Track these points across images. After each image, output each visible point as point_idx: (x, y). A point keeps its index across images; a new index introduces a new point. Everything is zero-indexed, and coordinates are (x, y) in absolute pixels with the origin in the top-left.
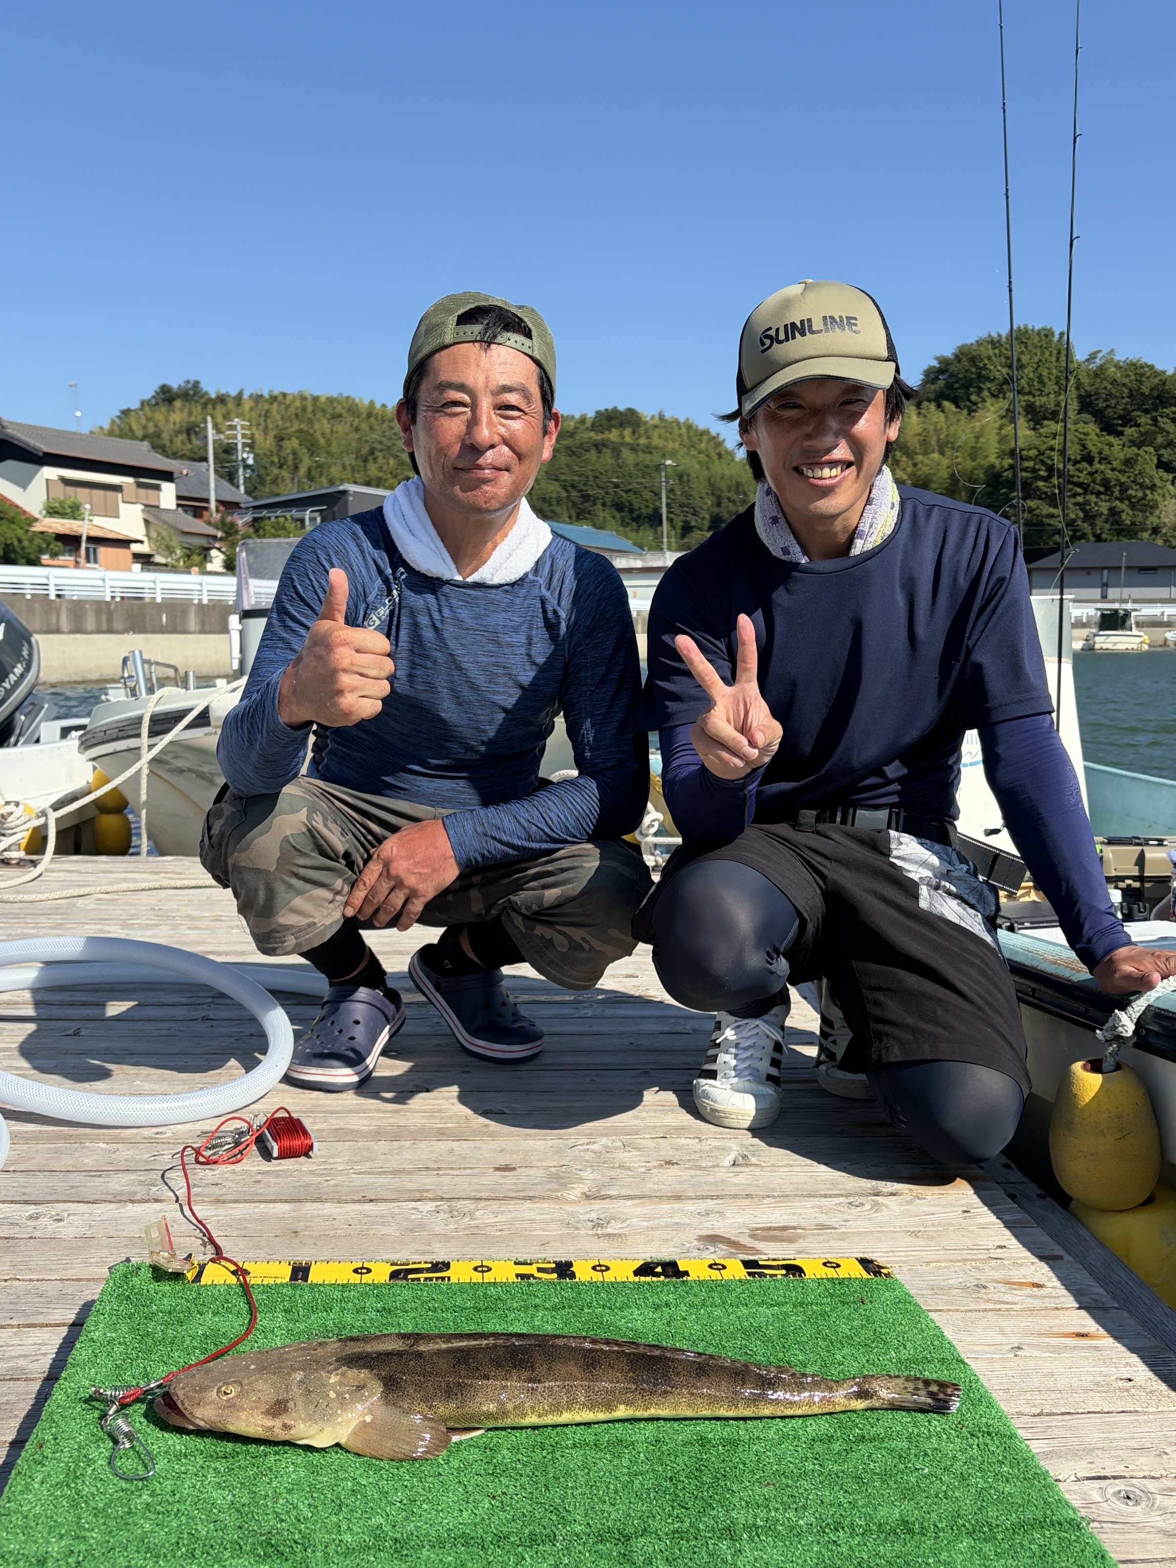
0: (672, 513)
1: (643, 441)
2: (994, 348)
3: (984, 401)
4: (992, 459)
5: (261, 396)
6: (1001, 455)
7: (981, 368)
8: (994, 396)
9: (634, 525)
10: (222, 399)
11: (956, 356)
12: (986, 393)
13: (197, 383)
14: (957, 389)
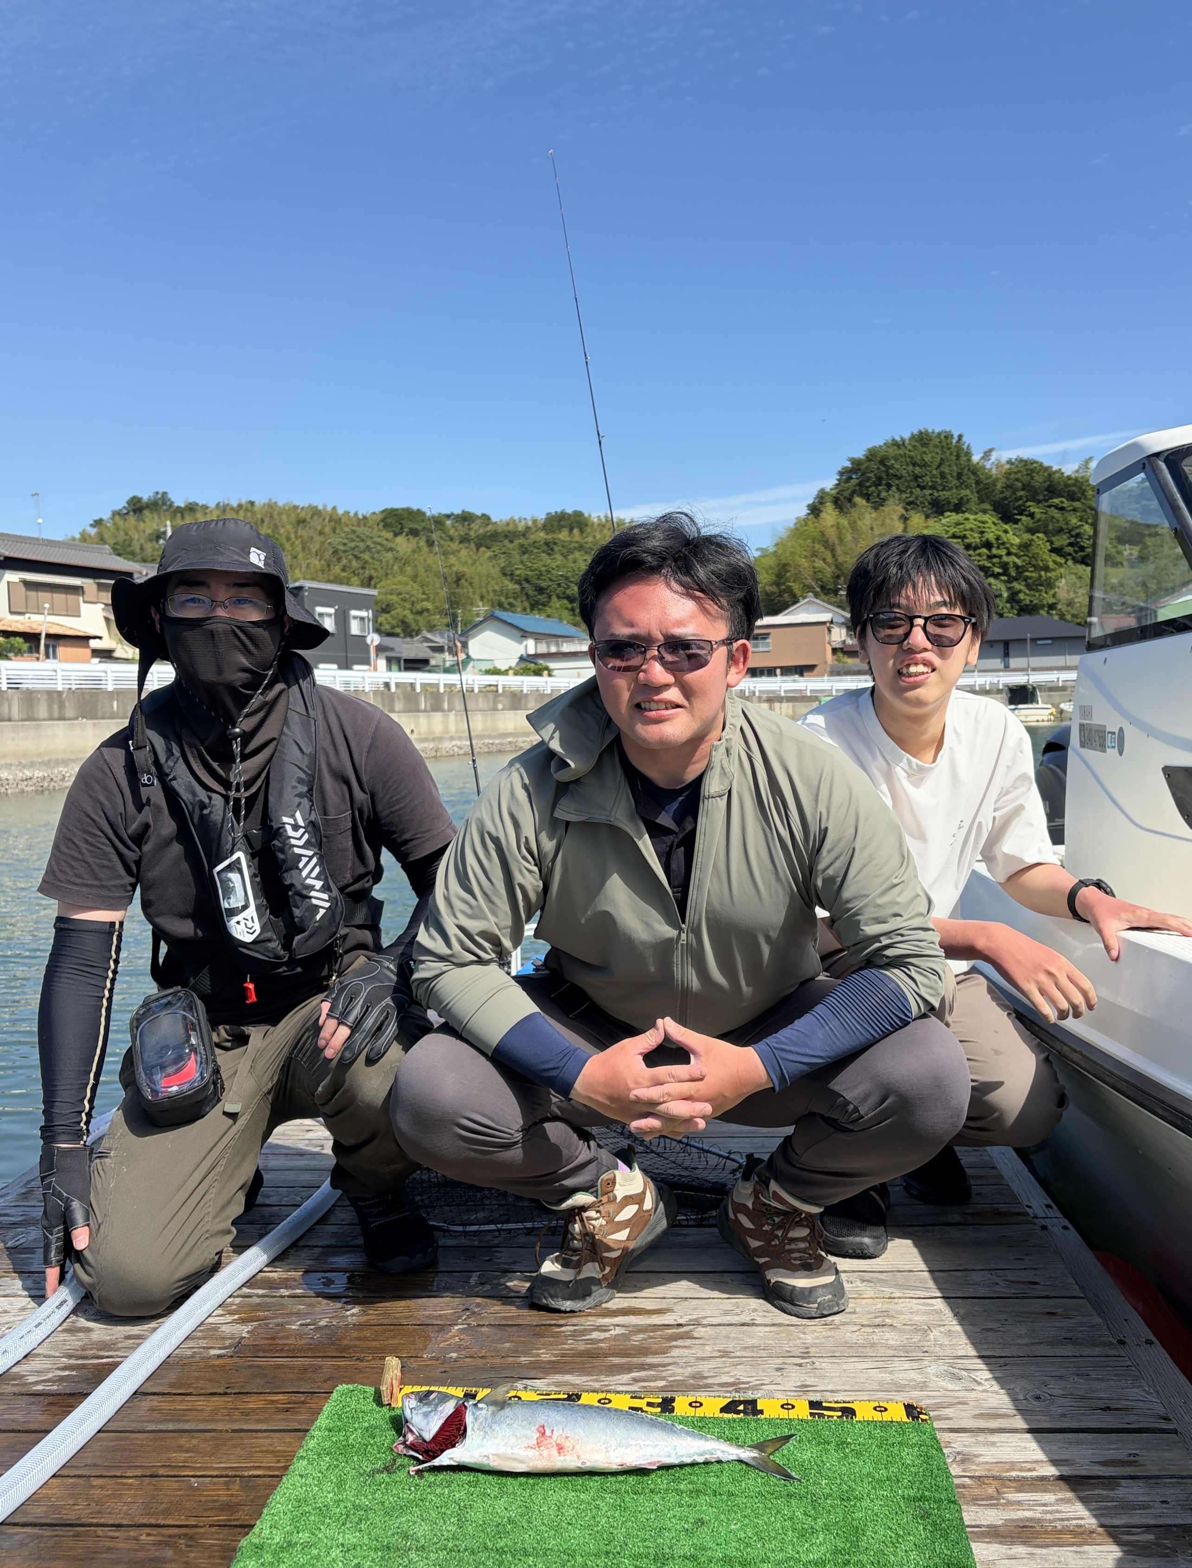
1: (590, 539)
2: (899, 449)
3: (892, 496)
5: (228, 505)
7: (889, 468)
8: (901, 491)
10: (190, 508)
11: (868, 457)
14: (868, 487)
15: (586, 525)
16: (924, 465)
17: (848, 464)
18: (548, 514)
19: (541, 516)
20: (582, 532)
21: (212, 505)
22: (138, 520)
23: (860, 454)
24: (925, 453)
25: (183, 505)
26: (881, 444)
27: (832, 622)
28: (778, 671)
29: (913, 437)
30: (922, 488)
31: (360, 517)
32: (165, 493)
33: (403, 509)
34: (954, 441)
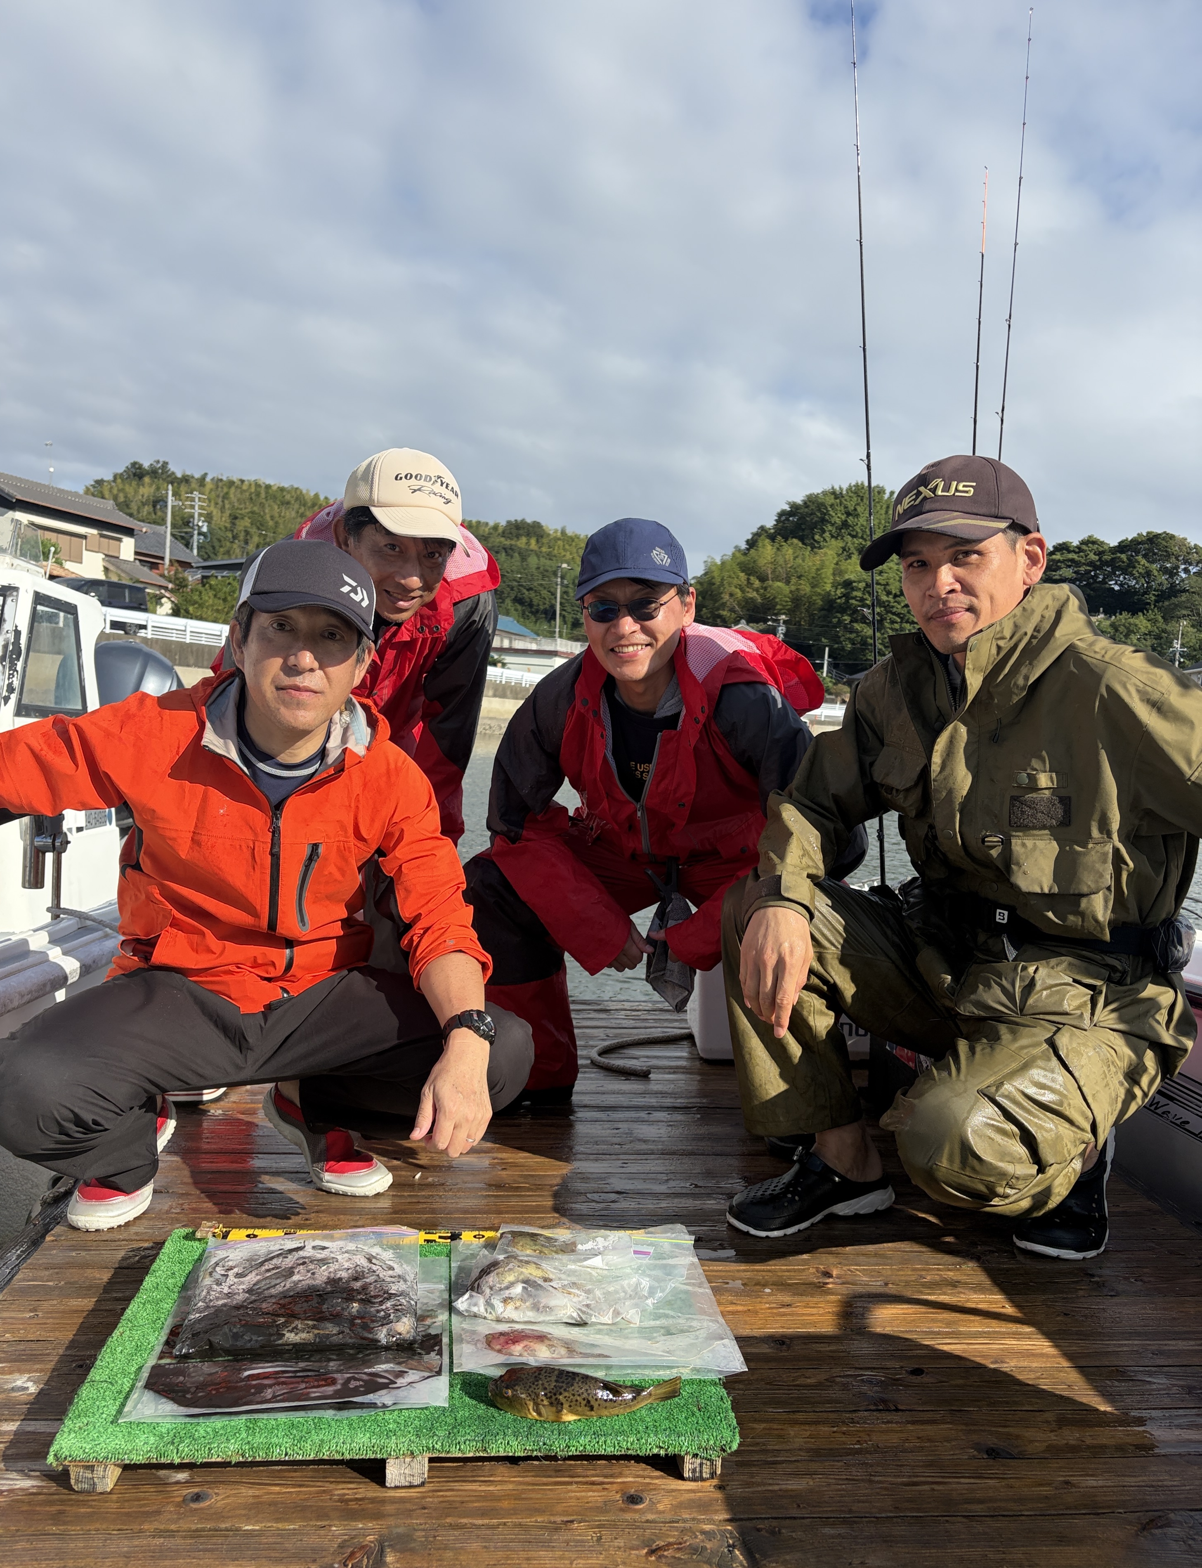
0: (565, 610)
1: (544, 549)
2: (836, 498)
3: (825, 540)
4: (828, 587)
5: (221, 480)
6: (835, 585)
7: (825, 514)
8: (832, 536)
9: (533, 618)
10: (186, 480)
11: (804, 503)
12: (827, 535)
14: (803, 530)
15: (542, 537)
16: (857, 516)
17: (787, 508)
18: (509, 522)
19: (503, 523)
20: (538, 541)
21: (208, 479)
22: (138, 485)
23: (799, 499)
24: (858, 504)
25: (179, 475)
26: (820, 491)
29: (849, 489)
30: (853, 537)
32: (165, 464)
34: (886, 496)
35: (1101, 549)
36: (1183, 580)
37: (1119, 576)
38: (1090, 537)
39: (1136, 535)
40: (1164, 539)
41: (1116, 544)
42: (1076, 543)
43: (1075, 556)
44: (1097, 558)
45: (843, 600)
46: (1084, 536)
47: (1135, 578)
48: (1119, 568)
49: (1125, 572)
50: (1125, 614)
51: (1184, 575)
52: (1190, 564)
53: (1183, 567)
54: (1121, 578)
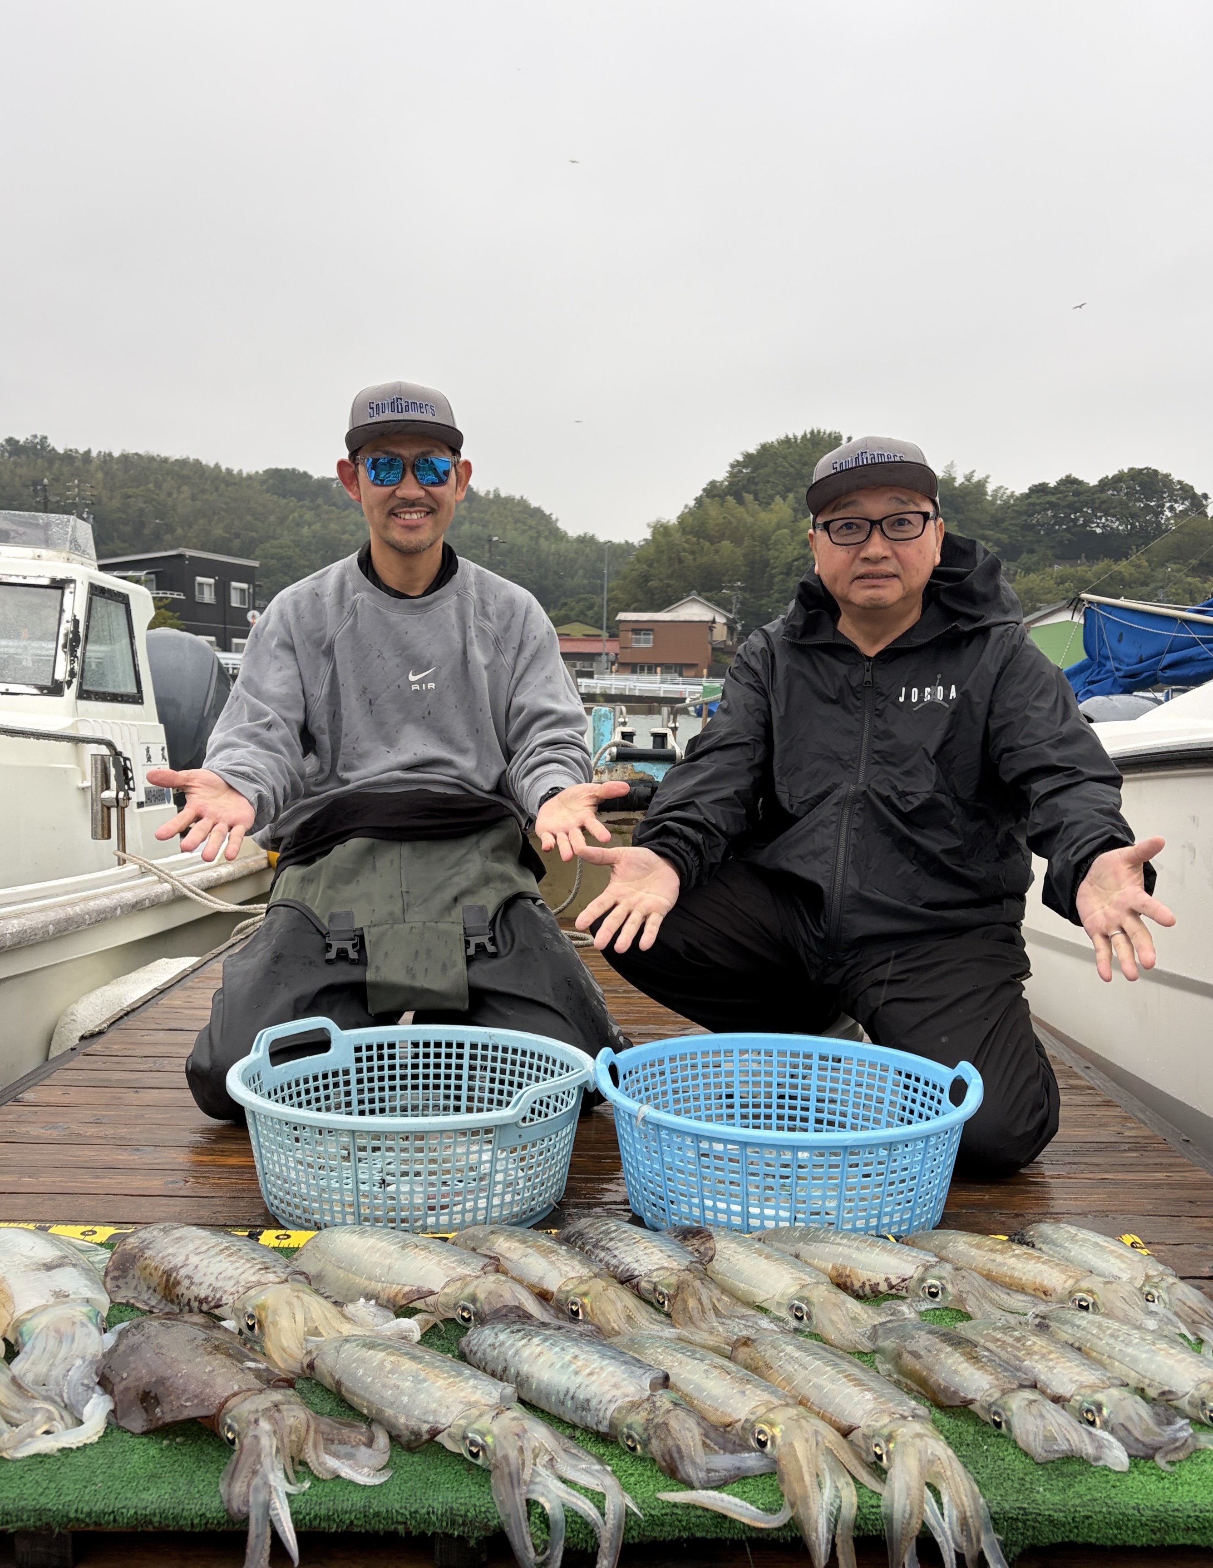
2: (790, 448)
5: (110, 455)
7: (779, 465)
10: (69, 457)
11: (759, 452)
12: (781, 488)
13: (46, 438)
14: (758, 484)
17: (741, 459)
21: (94, 454)
23: (752, 448)
25: (61, 451)
26: (773, 440)
27: (714, 622)
28: (659, 669)
29: (804, 436)
31: (245, 475)
33: (287, 470)
35: (1081, 489)
36: (1168, 519)
37: (1100, 518)
38: (1068, 477)
39: (1116, 472)
40: (1148, 474)
41: (1096, 483)
42: (1052, 484)
43: (1053, 499)
44: (1076, 499)
45: (802, 561)
46: (1063, 476)
47: (1117, 519)
48: (1099, 509)
49: (1106, 515)
50: (1106, 561)
51: (1168, 514)
52: (1176, 502)
53: (1168, 505)
54: (1103, 520)
